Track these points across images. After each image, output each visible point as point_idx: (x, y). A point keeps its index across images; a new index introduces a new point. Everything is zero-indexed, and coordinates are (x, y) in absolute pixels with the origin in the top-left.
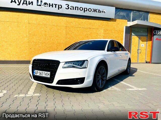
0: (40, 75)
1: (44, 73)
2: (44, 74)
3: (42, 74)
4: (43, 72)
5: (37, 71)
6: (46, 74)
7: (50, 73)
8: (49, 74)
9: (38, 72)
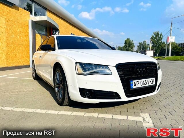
0: (143, 86)
1: (148, 80)
2: (147, 82)
3: (145, 83)
4: (146, 80)
5: (136, 81)
6: (150, 82)
7: (154, 78)
8: (154, 81)
9: (138, 83)
